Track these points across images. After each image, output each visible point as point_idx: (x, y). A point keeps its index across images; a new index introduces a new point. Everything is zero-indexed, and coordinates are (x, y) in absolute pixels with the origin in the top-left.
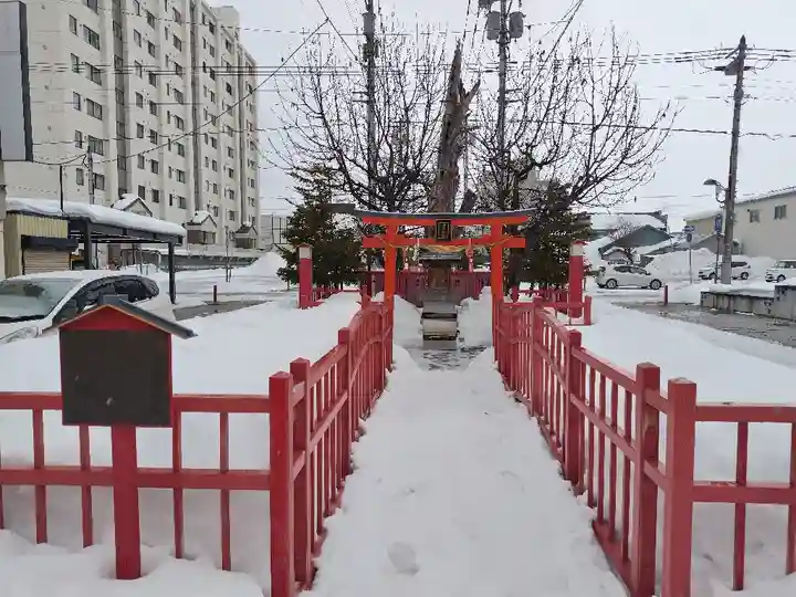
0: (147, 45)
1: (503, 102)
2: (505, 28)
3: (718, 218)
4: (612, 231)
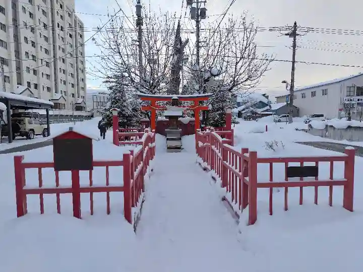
0: (28, 13)
1: (198, 47)
2: (199, 15)
3: (287, 96)
4: (245, 103)
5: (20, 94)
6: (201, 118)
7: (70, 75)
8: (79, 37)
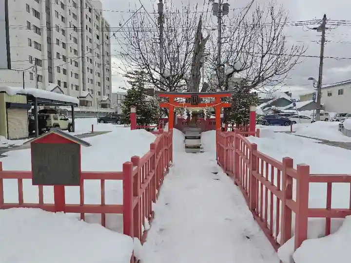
0: (61, 17)
1: (220, 43)
2: (221, 10)
3: (314, 94)
5: (52, 91)
6: (222, 116)
7: (97, 74)
8: (105, 39)
